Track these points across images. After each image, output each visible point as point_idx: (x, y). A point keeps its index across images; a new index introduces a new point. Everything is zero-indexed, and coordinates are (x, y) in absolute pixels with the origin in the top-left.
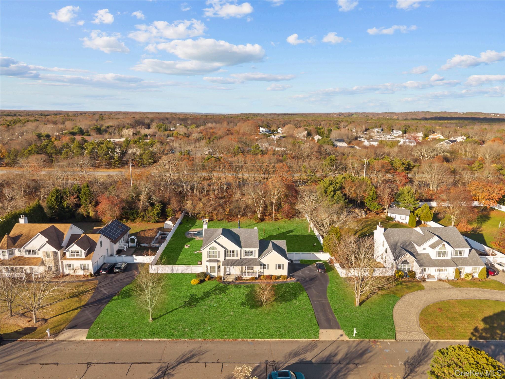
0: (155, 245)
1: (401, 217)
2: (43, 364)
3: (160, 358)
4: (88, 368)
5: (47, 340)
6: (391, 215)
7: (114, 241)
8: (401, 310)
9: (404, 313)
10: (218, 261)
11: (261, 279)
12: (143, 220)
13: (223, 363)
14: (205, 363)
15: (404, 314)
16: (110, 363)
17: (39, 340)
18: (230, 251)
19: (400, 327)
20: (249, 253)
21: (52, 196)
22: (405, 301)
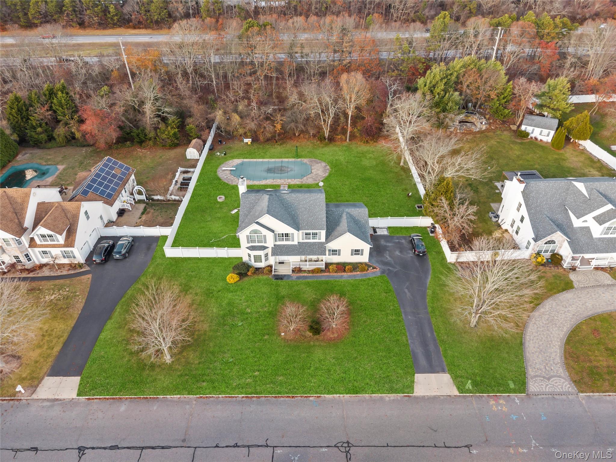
0: (173, 197)
1: (541, 131)
2: (16, 451)
3: (183, 438)
4: (80, 458)
5: (21, 399)
6: (526, 128)
7: (109, 200)
8: (537, 333)
9: (542, 338)
10: (264, 248)
11: (329, 272)
12: (155, 144)
13: (274, 447)
14: (249, 447)
15: (541, 341)
16: (112, 448)
17: (9, 398)
18: (283, 234)
19: (535, 368)
20: (311, 236)
21: (12, 108)
22: (543, 313)
